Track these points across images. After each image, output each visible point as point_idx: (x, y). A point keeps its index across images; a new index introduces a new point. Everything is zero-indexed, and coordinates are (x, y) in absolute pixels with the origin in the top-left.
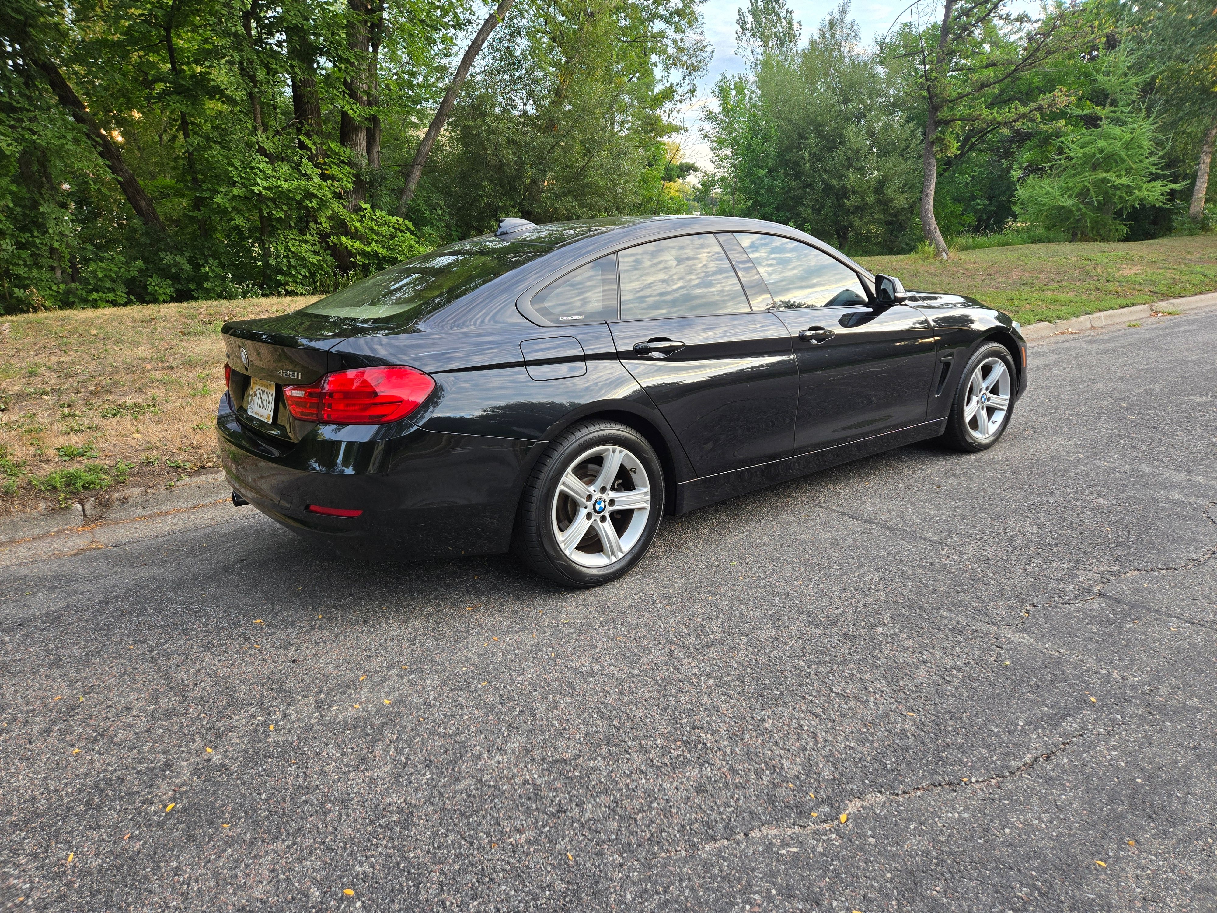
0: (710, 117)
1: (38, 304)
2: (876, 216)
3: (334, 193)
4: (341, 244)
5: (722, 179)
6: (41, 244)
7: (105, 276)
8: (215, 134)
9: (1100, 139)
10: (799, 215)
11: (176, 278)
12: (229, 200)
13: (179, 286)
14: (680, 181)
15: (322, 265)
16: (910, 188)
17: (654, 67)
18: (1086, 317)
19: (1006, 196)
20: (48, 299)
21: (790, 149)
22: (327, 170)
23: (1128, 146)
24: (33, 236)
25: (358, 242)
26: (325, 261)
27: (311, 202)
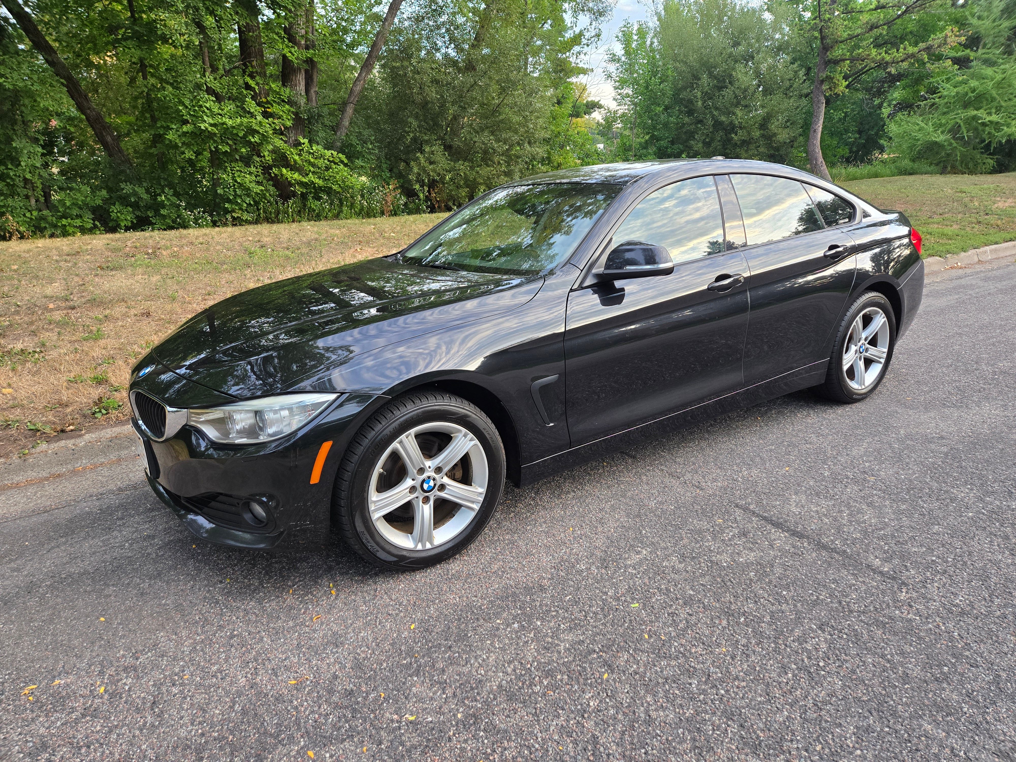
0: (614, 59)
1: (13, 230)
2: (762, 149)
3: (275, 129)
4: (282, 175)
5: (623, 115)
6: (15, 175)
7: (73, 204)
8: (168, 75)
9: (972, 79)
10: (690, 148)
11: (135, 206)
12: (179, 136)
13: (138, 213)
14: (587, 117)
15: (265, 194)
16: (791, 124)
17: (564, 14)
18: (974, 251)
19: (875, 131)
20: (23, 224)
21: (684, 88)
22: (269, 108)
23: (999, 85)
24: (7, 169)
25: (297, 174)
26: (267, 190)
27: (253, 137)
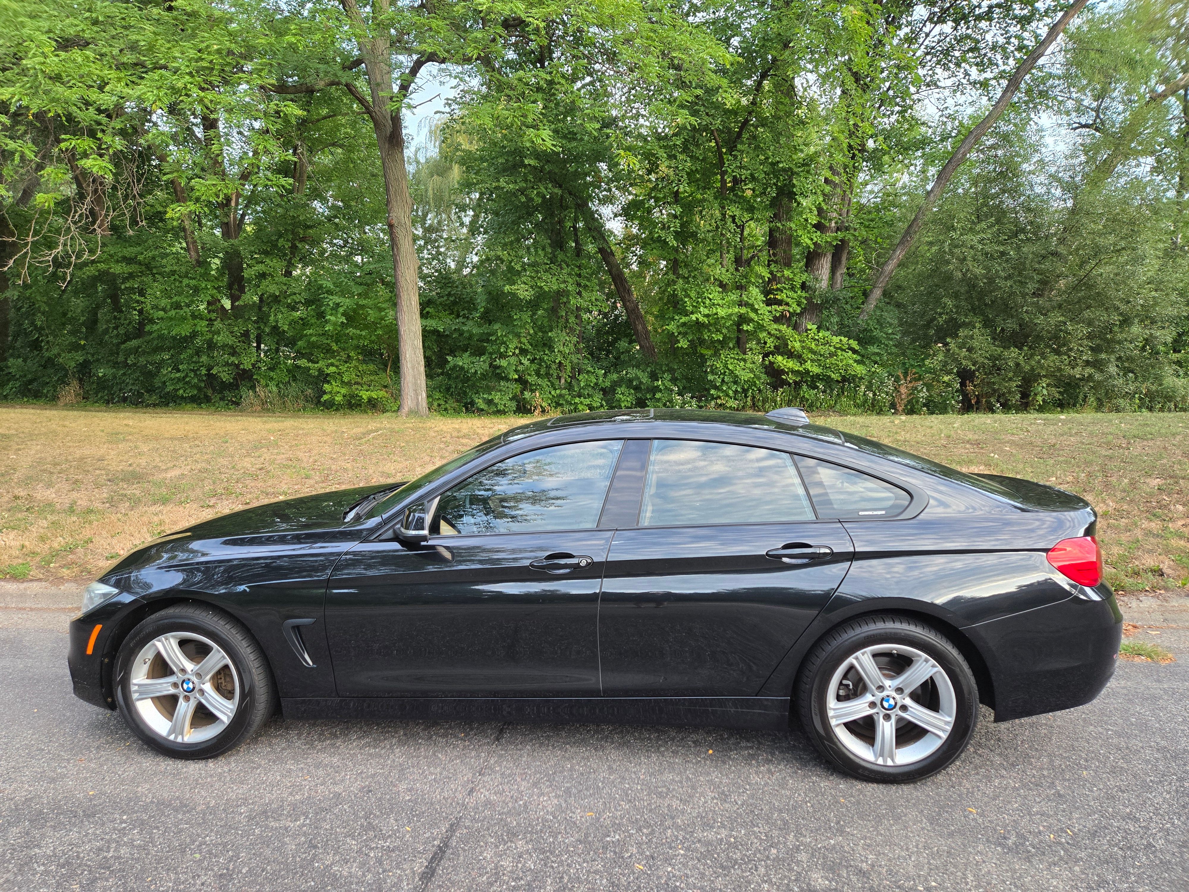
1: (538, 405)
3: (775, 316)
4: (777, 363)
7: (586, 385)
13: (640, 395)
15: (754, 382)
20: (546, 401)
22: (778, 295)
25: (792, 362)
26: (759, 378)
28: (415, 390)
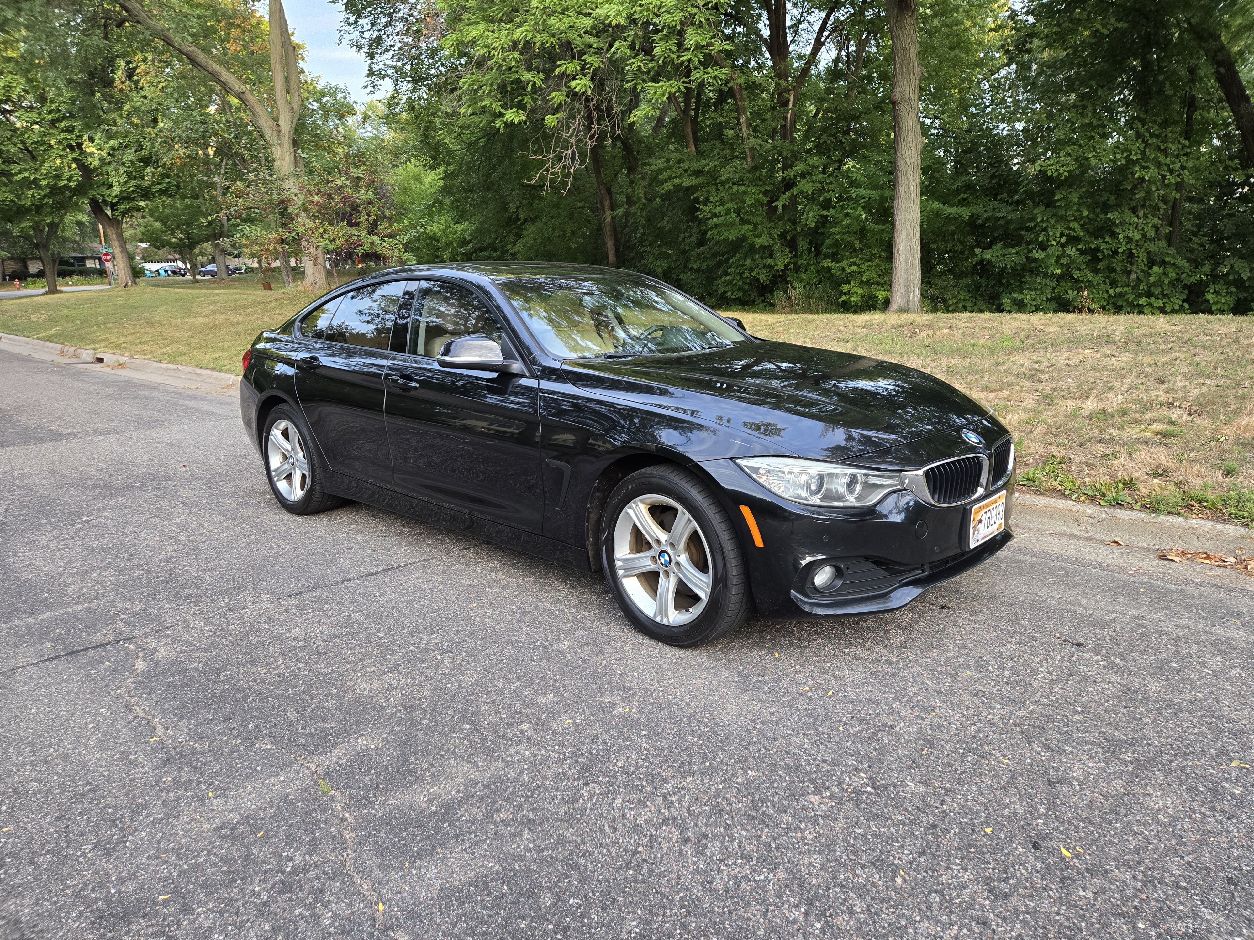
1: (1083, 306)
28: (907, 286)
